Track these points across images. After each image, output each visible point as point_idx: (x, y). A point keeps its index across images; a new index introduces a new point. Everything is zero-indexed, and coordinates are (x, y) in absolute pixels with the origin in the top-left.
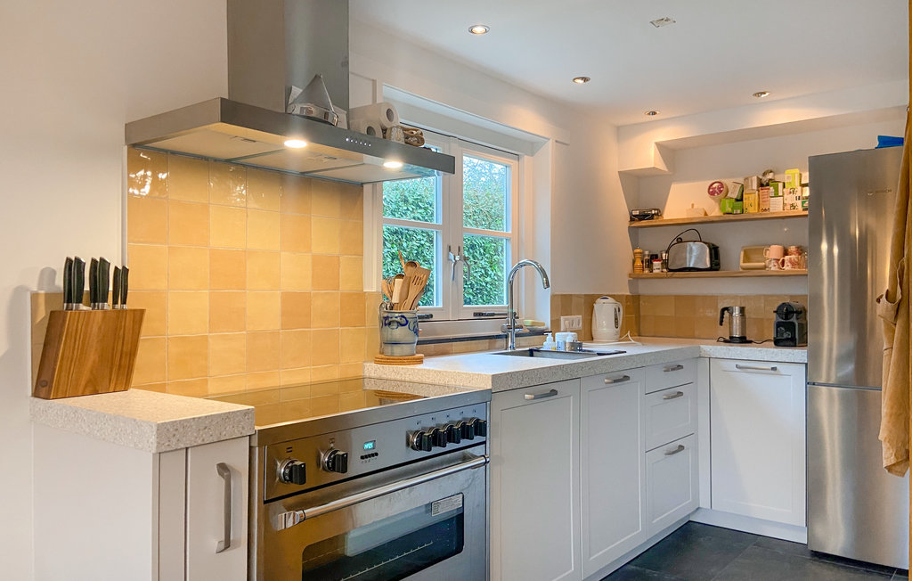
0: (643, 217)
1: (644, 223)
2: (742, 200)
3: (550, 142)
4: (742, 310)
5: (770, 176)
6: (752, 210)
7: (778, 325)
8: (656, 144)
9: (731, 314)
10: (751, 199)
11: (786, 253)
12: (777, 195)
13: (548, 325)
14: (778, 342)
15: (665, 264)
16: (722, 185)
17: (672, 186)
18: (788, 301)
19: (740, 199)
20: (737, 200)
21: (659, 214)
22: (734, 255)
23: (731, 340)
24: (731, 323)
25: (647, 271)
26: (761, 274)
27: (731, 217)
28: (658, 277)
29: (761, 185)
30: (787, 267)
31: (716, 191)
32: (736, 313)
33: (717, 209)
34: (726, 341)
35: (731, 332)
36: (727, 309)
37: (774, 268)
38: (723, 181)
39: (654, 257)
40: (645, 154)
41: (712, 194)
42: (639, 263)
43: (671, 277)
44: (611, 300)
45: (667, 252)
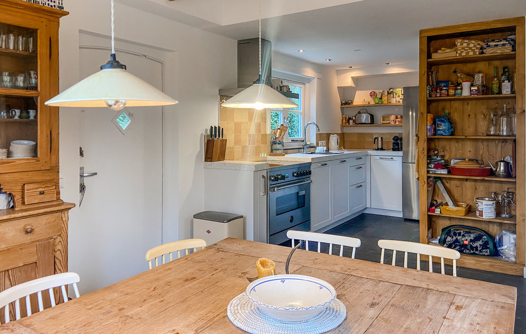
0: (346, 103)
1: (346, 106)
2: (381, 99)
3: (316, 79)
4: (382, 138)
5: (391, 90)
6: (385, 102)
7: (394, 143)
8: (352, 77)
9: (378, 140)
10: (385, 99)
11: (397, 118)
12: (393, 97)
13: (315, 144)
14: (394, 150)
15: (354, 121)
16: (374, 92)
17: (357, 92)
18: (397, 135)
19: (381, 98)
20: (380, 99)
21: (352, 102)
22: (379, 119)
23: (378, 149)
24: (378, 143)
25: (347, 124)
26: (388, 125)
27: (378, 105)
28: (351, 126)
29: (388, 93)
30: (397, 123)
31: (373, 95)
32: (380, 139)
33: (373, 102)
34: (376, 150)
35: (378, 146)
36: (376, 138)
37: (392, 123)
38: (375, 91)
39: (350, 119)
40: (347, 80)
41: (371, 96)
42: (344, 121)
43: (357, 126)
44: (336, 135)
45: (355, 117)
